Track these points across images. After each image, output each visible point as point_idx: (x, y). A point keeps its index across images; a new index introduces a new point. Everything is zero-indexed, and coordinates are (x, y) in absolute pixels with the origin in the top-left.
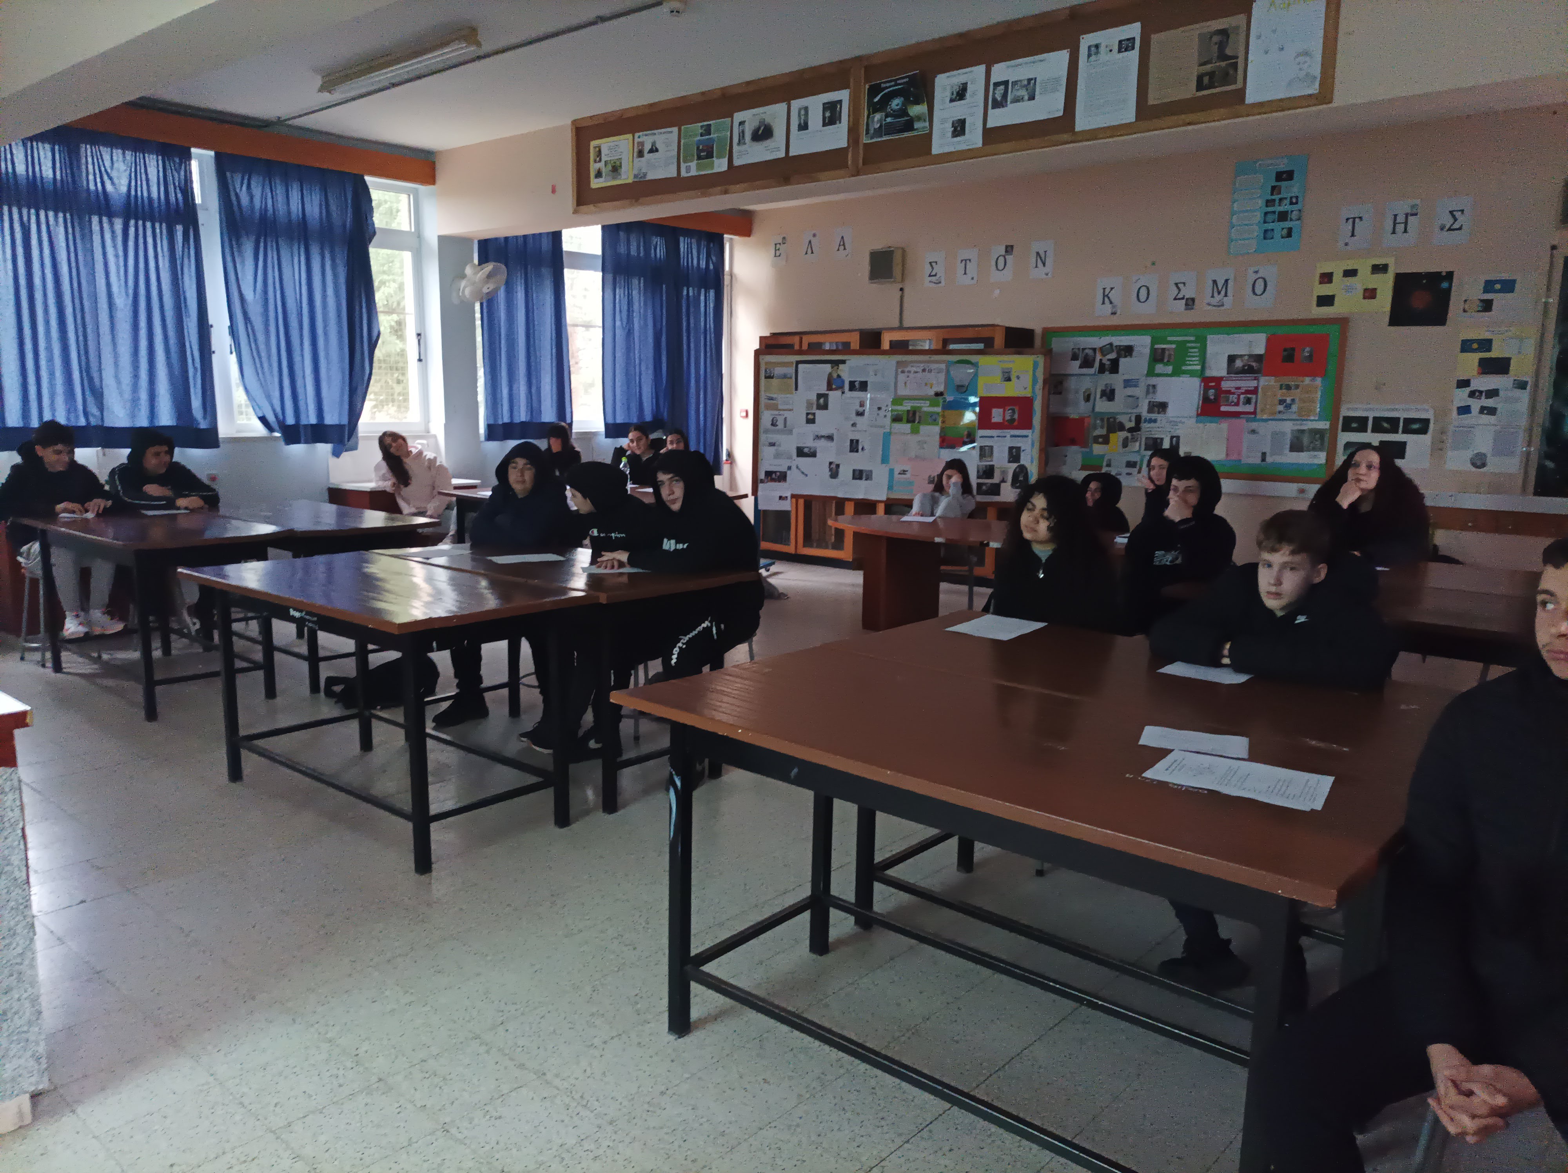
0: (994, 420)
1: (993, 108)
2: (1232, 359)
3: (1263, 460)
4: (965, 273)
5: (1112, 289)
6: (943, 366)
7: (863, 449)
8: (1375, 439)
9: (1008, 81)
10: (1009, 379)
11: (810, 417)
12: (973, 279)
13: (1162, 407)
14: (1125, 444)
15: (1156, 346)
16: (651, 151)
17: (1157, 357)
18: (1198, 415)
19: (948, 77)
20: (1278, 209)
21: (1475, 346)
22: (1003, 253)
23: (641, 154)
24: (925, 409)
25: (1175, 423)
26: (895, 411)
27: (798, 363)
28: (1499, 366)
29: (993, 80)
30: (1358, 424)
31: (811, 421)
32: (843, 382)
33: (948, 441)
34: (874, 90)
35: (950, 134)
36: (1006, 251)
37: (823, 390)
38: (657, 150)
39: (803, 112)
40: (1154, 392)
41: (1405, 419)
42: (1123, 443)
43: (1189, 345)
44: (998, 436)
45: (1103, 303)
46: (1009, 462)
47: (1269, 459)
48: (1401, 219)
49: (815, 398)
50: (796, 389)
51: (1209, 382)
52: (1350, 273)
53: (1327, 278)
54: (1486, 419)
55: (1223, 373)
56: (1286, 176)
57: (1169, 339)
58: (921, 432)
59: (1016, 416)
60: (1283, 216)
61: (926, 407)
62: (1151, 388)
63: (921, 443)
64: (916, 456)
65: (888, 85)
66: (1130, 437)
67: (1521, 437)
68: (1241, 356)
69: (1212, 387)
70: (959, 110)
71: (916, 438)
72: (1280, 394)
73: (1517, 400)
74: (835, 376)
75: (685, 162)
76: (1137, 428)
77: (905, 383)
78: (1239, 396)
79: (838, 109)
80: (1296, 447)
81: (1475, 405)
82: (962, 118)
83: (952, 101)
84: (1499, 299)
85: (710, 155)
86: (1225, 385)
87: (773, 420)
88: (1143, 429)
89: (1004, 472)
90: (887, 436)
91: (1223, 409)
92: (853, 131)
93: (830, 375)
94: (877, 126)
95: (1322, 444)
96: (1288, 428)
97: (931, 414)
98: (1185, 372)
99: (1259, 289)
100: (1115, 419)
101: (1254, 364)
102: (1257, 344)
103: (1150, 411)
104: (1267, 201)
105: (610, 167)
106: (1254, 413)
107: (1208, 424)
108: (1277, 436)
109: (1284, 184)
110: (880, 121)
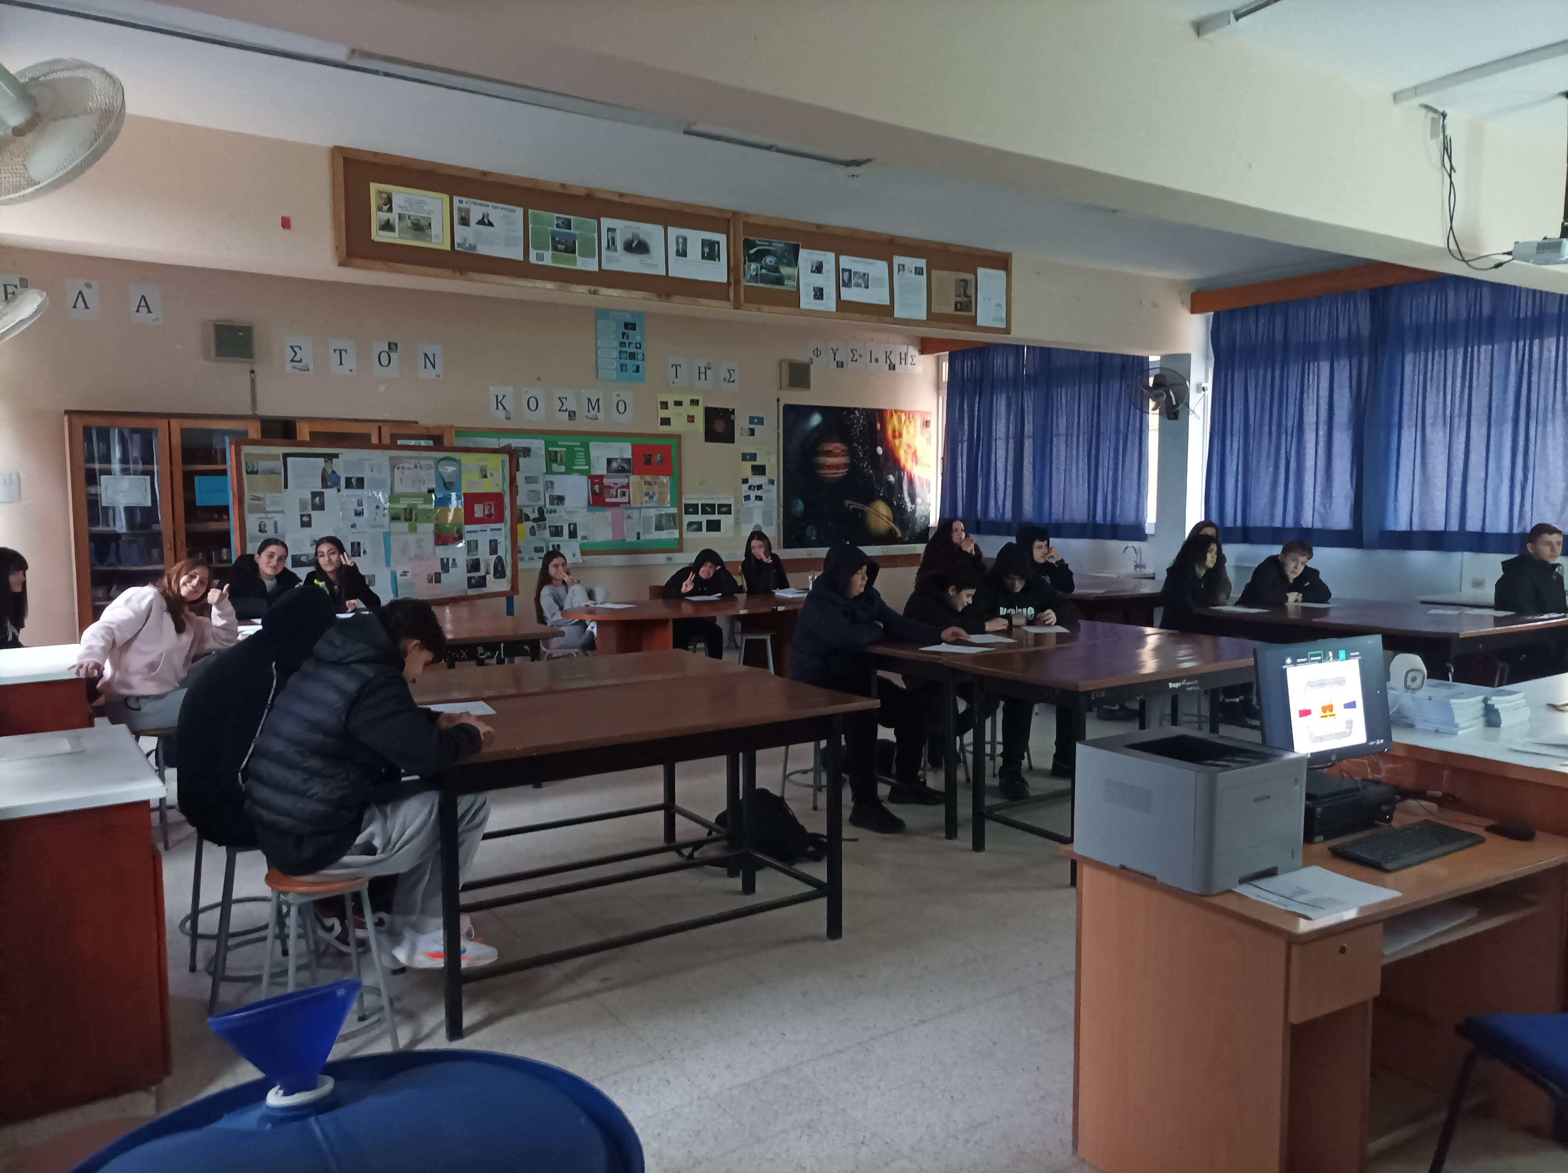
0: (476, 515)
2: (609, 461)
3: (638, 538)
4: (341, 364)
5: (504, 397)
6: (431, 463)
7: (365, 552)
8: (703, 518)
9: (852, 270)
10: (485, 477)
11: (306, 519)
12: (351, 371)
13: (560, 499)
14: (533, 532)
15: (550, 449)
16: (481, 222)
17: (552, 458)
18: (590, 506)
20: (628, 350)
21: (748, 457)
22: (386, 349)
24: (420, 507)
25: (569, 513)
26: (394, 509)
27: (286, 456)
28: (759, 470)
29: (842, 266)
30: (692, 509)
31: (306, 524)
32: (339, 478)
33: (443, 538)
34: (749, 245)
35: (812, 296)
36: (390, 348)
37: (319, 489)
38: (490, 224)
39: (681, 241)
40: (552, 487)
41: (719, 505)
42: (530, 532)
43: (576, 449)
44: (480, 531)
45: (497, 408)
46: (491, 554)
47: (642, 537)
48: (703, 370)
49: (310, 496)
50: (286, 487)
51: (595, 480)
52: (678, 403)
53: (664, 405)
54: (758, 503)
55: (604, 472)
56: (630, 326)
57: (560, 443)
58: (418, 531)
59: (493, 511)
60: (632, 356)
61: (421, 506)
62: (549, 484)
63: (419, 542)
64: (416, 556)
65: (763, 243)
66: (536, 526)
67: (775, 514)
68: (616, 459)
69: (597, 483)
71: (412, 538)
72: (645, 488)
73: (770, 491)
74: (329, 471)
76: (541, 518)
77: (401, 480)
78: (617, 490)
79: (716, 248)
80: (659, 528)
81: (753, 494)
82: (820, 286)
83: (812, 272)
84: (757, 428)
86: (606, 481)
87: (260, 526)
88: (545, 519)
89: (488, 565)
90: (387, 536)
91: (607, 500)
93: (324, 470)
94: (753, 273)
95: (675, 524)
96: (653, 513)
97: (426, 511)
98: (575, 471)
99: (622, 409)
100: (521, 511)
101: (626, 466)
102: (625, 450)
103: (551, 503)
104: (621, 343)
106: (629, 503)
107: (596, 513)
108: (647, 519)
109: (630, 332)
110: (757, 270)
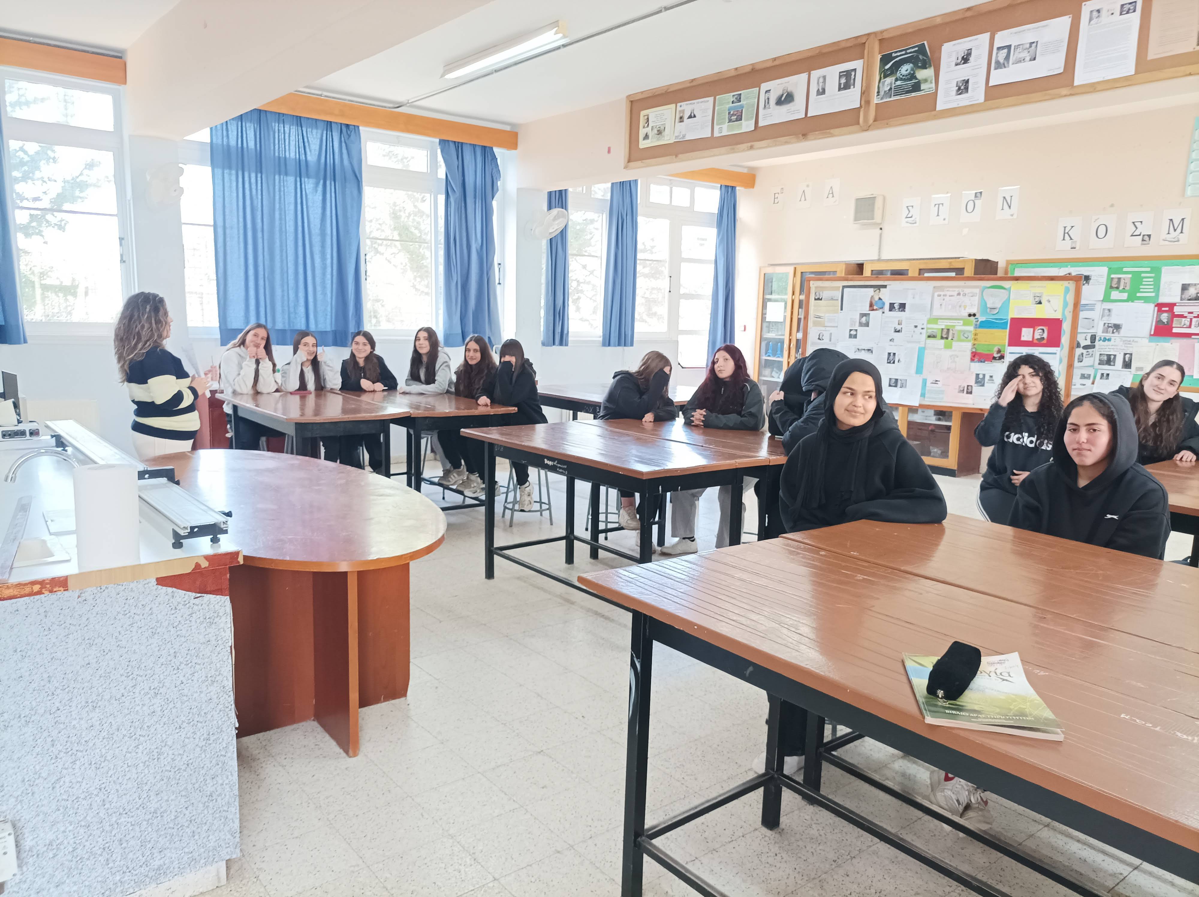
1: (996, 69)
2: (1185, 287)
4: (938, 215)
5: (1072, 227)
9: (1010, 46)
12: (944, 219)
13: (1116, 328)
14: (1080, 359)
15: (1112, 276)
16: (690, 117)
17: (1114, 285)
18: (1151, 335)
19: (954, 45)
22: (973, 198)
23: (681, 119)
25: (1126, 342)
29: (997, 45)
32: (884, 304)
34: (885, 60)
35: (954, 92)
36: (976, 196)
38: (695, 116)
39: (821, 80)
40: (1109, 315)
43: (1143, 275)
45: (1064, 239)
51: (1163, 308)
55: (1176, 299)
57: (1124, 270)
62: (1107, 311)
65: (899, 54)
66: (1085, 354)
68: (1195, 285)
69: (1165, 312)
70: (963, 72)
74: (876, 298)
75: (717, 124)
76: (1092, 346)
78: (1191, 320)
79: (853, 77)
82: (966, 79)
83: (957, 65)
85: (739, 118)
86: (1177, 310)
88: (1097, 347)
91: (1175, 330)
92: (865, 93)
93: (872, 297)
94: (887, 89)
98: (1140, 298)
103: (1105, 331)
105: (655, 131)
107: (1160, 342)
110: (891, 84)
